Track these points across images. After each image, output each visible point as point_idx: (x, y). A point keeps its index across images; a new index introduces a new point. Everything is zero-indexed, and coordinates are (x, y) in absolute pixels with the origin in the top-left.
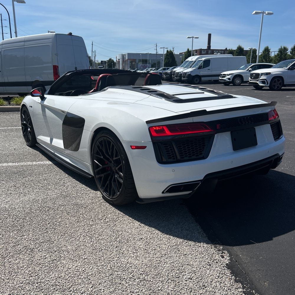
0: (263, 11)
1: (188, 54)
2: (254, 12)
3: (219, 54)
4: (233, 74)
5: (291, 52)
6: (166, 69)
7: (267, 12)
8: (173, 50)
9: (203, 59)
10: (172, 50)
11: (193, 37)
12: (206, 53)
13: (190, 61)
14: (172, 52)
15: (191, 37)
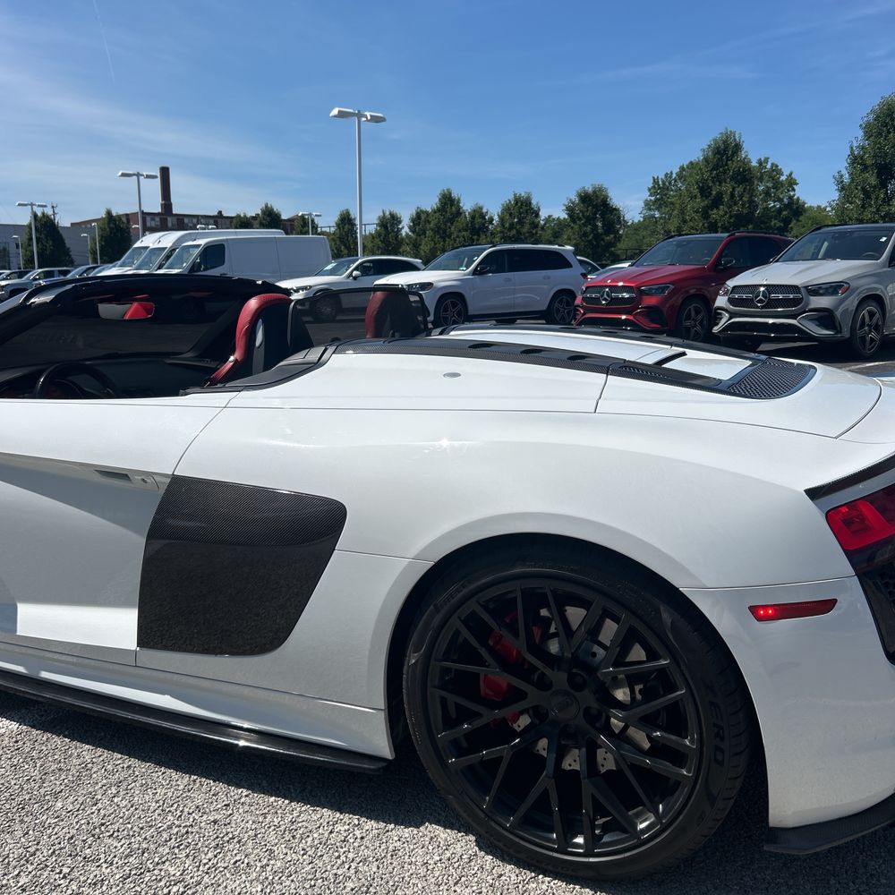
0: (359, 111)
1: (110, 228)
2: (335, 112)
3: (212, 229)
4: (311, 287)
5: (410, 228)
6: (56, 273)
7: (368, 114)
8: (54, 214)
9: (202, 242)
10: (49, 211)
11: (138, 175)
12: (159, 223)
13: (152, 246)
14: (51, 220)
15: (131, 172)
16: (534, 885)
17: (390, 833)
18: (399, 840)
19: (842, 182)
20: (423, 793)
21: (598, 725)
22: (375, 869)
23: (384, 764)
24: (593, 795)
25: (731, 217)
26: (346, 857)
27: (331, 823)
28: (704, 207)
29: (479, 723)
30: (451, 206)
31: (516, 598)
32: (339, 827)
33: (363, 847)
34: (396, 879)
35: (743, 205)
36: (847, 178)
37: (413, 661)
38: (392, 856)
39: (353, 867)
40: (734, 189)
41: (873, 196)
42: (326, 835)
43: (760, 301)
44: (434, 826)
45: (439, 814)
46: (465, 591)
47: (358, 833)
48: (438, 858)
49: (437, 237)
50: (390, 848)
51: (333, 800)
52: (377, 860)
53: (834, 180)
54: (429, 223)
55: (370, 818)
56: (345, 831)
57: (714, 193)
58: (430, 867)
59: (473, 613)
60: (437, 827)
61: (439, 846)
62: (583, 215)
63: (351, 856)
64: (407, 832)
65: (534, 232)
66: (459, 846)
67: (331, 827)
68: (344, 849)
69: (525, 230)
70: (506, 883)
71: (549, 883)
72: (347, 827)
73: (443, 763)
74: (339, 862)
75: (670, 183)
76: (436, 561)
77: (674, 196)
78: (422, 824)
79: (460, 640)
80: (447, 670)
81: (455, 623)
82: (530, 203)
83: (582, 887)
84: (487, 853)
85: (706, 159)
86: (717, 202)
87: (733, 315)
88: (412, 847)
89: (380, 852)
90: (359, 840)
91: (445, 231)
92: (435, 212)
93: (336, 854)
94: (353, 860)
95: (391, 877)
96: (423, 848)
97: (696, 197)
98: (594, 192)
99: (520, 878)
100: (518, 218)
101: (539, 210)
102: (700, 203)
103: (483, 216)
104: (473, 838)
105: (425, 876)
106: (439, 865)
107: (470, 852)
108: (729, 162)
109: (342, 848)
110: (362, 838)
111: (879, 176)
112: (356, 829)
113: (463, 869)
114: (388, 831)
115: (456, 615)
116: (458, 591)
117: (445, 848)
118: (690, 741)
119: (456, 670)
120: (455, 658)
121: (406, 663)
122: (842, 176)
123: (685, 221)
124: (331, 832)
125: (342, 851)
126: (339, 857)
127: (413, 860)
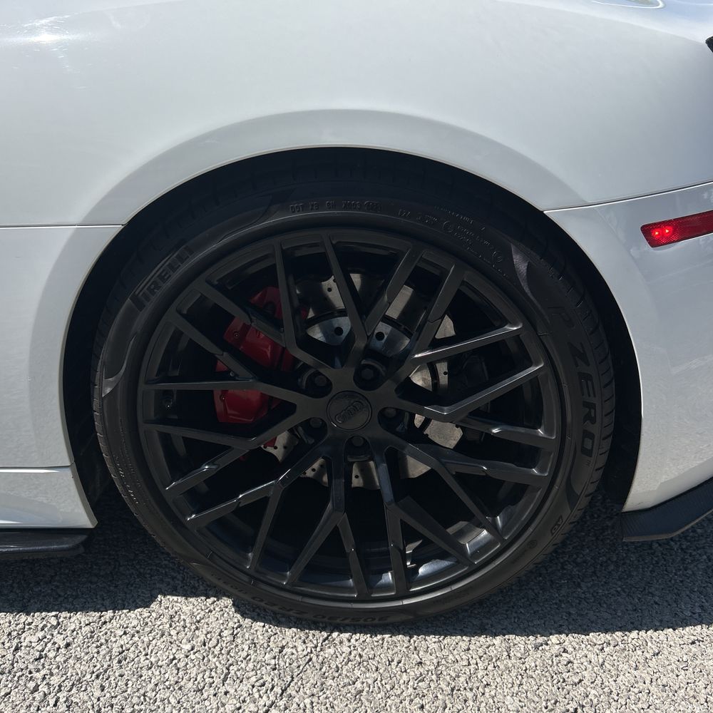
16: (332, 651)
17: (109, 626)
18: (125, 633)
20: (143, 552)
21: (399, 428)
22: (97, 693)
23: (83, 538)
24: (403, 523)
26: (48, 684)
27: (14, 634)
29: (226, 460)
31: (274, 266)
32: (28, 638)
33: (71, 661)
34: (135, 700)
37: (108, 390)
38: (120, 662)
39: (62, 700)
42: (10, 656)
44: (171, 598)
45: (173, 578)
46: (184, 268)
47: (59, 640)
48: (188, 647)
50: (116, 650)
51: (11, 596)
52: (98, 677)
55: (73, 609)
56: (40, 640)
58: (181, 665)
59: (203, 299)
60: (175, 598)
61: (184, 627)
63: (55, 680)
64: (132, 617)
66: (212, 619)
67: (16, 641)
68: (43, 672)
70: (294, 657)
71: (349, 641)
72: (40, 634)
73: (179, 524)
74: (38, 696)
76: (125, 221)
78: (152, 599)
79: (183, 344)
80: (167, 394)
81: (173, 320)
83: (393, 634)
84: (254, 620)
88: (146, 639)
89: (101, 662)
90: (63, 651)
93: (32, 685)
94: (60, 686)
95: (126, 699)
96: (162, 635)
99: (310, 645)
104: (229, 602)
105: (177, 682)
106: (192, 657)
107: (231, 624)
109: (38, 671)
110: (68, 645)
112: (55, 633)
113: (228, 653)
114: (105, 623)
115: (172, 309)
116: (173, 268)
117: (194, 627)
118: (546, 431)
119: (179, 392)
120: (177, 373)
121: (96, 395)
124: (17, 649)
125: (39, 676)
126: (36, 689)
127: (153, 660)
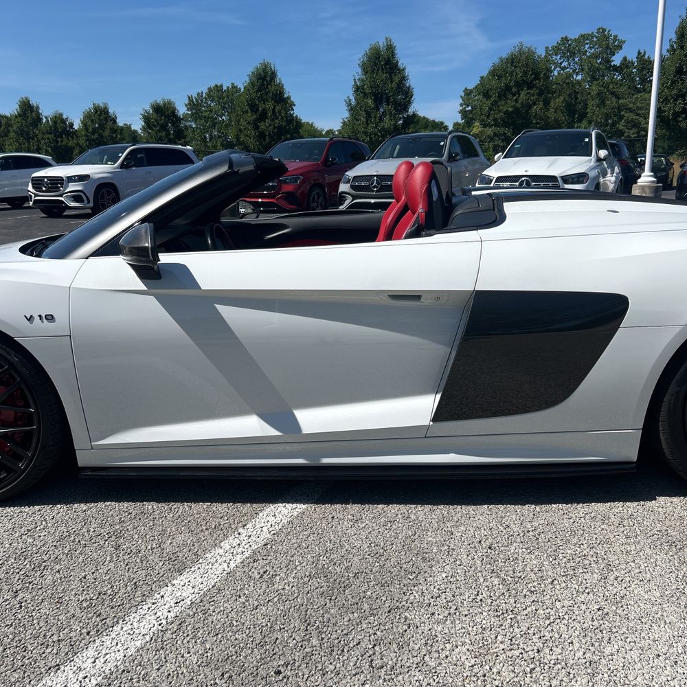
19: (351, 104)
25: (274, 128)
28: (254, 121)
30: (32, 112)
35: (282, 119)
36: (353, 102)
40: (275, 106)
41: (373, 115)
43: (377, 187)
49: (21, 138)
53: (345, 103)
54: (11, 126)
57: (260, 109)
62: (158, 124)
65: (114, 136)
69: (107, 133)
75: (202, 101)
77: (206, 111)
82: (108, 112)
85: (252, 83)
86: (263, 116)
87: (354, 197)
91: (28, 134)
92: (16, 117)
97: (247, 112)
98: (165, 104)
100: (99, 124)
101: (116, 118)
102: (250, 117)
103: (64, 121)
108: (269, 86)
111: (375, 101)
122: (350, 100)
123: (240, 131)
